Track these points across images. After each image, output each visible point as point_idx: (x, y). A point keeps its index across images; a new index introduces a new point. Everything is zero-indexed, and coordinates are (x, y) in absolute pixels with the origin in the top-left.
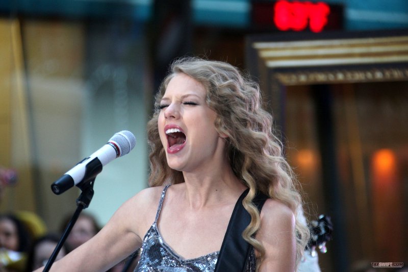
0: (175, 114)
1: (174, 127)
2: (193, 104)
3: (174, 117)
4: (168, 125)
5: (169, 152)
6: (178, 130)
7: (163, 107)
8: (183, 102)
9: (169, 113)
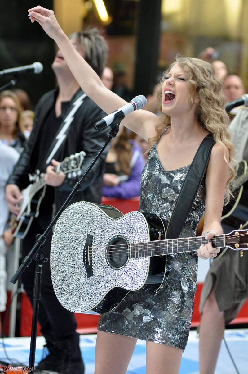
0: (172, 83)
1: (170, 90)
2: (183, 80)
3: (171, 85)
4: (167, 88)
5: (164, 103)
6: (172, 93)
7: (167, 78)
8: (178, 78)
9: (169, 82)
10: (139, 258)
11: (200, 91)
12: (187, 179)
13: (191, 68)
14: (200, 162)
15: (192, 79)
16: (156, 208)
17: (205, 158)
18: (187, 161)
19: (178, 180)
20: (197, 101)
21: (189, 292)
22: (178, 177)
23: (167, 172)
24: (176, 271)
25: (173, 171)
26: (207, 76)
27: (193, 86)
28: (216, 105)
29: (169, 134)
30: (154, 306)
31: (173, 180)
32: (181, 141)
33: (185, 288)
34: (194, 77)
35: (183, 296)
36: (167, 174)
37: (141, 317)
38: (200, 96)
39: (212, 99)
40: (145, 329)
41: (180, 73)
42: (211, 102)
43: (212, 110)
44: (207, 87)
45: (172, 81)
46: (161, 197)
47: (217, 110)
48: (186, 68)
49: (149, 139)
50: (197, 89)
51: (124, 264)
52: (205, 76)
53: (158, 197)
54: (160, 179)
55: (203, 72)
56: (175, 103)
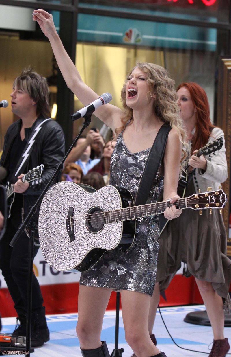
0: (134, 82)
1: (133, 88)
2: (143, 79)
3: (133, 83)
4: (130, 86)
5: (128, 98)
6: (134, 90)
8: (139, 78)
9: (132, 81)
10: (114, 223)
11: (157, 88)
12: (149, 158)
13: (149, 70)
14: (160, 145)
15: (150, 79)
16: (125, 183)
17: (163, 142)
18: (149, 145)
19: (142, 160)
20: (154, 96)
21: (154, 250)
22: (142, 158)
23: (132, 154)
24: (143, 233)
25: (137, 153)
26: (162, 76)
27: (151, 84)
28: (170, 99)
29: (132, 125)
30: (127, 262)
31: (138, 160)
32: (142, 129)
33: (151, 246)
34: (152, 77)
35: (149, 253)
36: (132, 156)
37: (115, 272)
38: (158, 91)
39: (167, 94)
40: (120, 280)
41: (140, 75)
42: (166, 96)
43: (167, 102)
44: (162, 85)
45: (134, 81)
46: (129, 175)
47: (171, 103)
48: (145, 70)
49: (116, 129)
50: (154, 86)
51: (101, 228)
52: (160, 76)
53: (126, 175)
54: (127, 160)
55: (159, 73)
56: (137, 98)
